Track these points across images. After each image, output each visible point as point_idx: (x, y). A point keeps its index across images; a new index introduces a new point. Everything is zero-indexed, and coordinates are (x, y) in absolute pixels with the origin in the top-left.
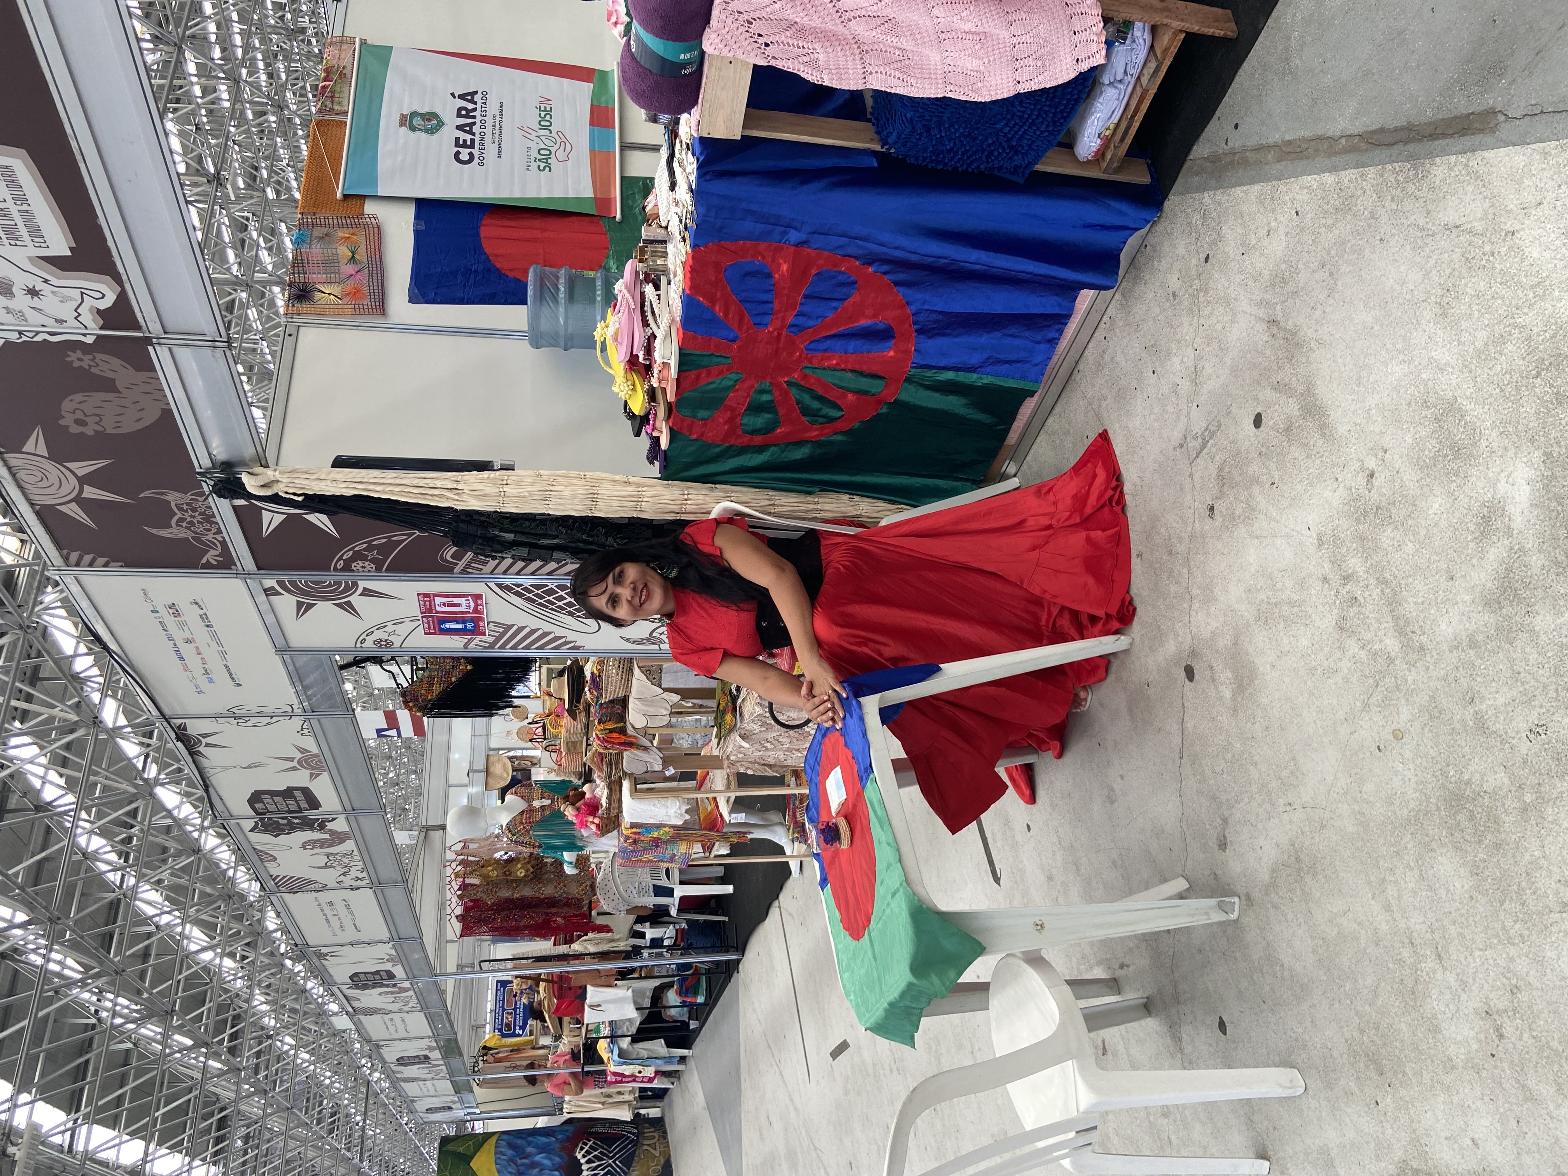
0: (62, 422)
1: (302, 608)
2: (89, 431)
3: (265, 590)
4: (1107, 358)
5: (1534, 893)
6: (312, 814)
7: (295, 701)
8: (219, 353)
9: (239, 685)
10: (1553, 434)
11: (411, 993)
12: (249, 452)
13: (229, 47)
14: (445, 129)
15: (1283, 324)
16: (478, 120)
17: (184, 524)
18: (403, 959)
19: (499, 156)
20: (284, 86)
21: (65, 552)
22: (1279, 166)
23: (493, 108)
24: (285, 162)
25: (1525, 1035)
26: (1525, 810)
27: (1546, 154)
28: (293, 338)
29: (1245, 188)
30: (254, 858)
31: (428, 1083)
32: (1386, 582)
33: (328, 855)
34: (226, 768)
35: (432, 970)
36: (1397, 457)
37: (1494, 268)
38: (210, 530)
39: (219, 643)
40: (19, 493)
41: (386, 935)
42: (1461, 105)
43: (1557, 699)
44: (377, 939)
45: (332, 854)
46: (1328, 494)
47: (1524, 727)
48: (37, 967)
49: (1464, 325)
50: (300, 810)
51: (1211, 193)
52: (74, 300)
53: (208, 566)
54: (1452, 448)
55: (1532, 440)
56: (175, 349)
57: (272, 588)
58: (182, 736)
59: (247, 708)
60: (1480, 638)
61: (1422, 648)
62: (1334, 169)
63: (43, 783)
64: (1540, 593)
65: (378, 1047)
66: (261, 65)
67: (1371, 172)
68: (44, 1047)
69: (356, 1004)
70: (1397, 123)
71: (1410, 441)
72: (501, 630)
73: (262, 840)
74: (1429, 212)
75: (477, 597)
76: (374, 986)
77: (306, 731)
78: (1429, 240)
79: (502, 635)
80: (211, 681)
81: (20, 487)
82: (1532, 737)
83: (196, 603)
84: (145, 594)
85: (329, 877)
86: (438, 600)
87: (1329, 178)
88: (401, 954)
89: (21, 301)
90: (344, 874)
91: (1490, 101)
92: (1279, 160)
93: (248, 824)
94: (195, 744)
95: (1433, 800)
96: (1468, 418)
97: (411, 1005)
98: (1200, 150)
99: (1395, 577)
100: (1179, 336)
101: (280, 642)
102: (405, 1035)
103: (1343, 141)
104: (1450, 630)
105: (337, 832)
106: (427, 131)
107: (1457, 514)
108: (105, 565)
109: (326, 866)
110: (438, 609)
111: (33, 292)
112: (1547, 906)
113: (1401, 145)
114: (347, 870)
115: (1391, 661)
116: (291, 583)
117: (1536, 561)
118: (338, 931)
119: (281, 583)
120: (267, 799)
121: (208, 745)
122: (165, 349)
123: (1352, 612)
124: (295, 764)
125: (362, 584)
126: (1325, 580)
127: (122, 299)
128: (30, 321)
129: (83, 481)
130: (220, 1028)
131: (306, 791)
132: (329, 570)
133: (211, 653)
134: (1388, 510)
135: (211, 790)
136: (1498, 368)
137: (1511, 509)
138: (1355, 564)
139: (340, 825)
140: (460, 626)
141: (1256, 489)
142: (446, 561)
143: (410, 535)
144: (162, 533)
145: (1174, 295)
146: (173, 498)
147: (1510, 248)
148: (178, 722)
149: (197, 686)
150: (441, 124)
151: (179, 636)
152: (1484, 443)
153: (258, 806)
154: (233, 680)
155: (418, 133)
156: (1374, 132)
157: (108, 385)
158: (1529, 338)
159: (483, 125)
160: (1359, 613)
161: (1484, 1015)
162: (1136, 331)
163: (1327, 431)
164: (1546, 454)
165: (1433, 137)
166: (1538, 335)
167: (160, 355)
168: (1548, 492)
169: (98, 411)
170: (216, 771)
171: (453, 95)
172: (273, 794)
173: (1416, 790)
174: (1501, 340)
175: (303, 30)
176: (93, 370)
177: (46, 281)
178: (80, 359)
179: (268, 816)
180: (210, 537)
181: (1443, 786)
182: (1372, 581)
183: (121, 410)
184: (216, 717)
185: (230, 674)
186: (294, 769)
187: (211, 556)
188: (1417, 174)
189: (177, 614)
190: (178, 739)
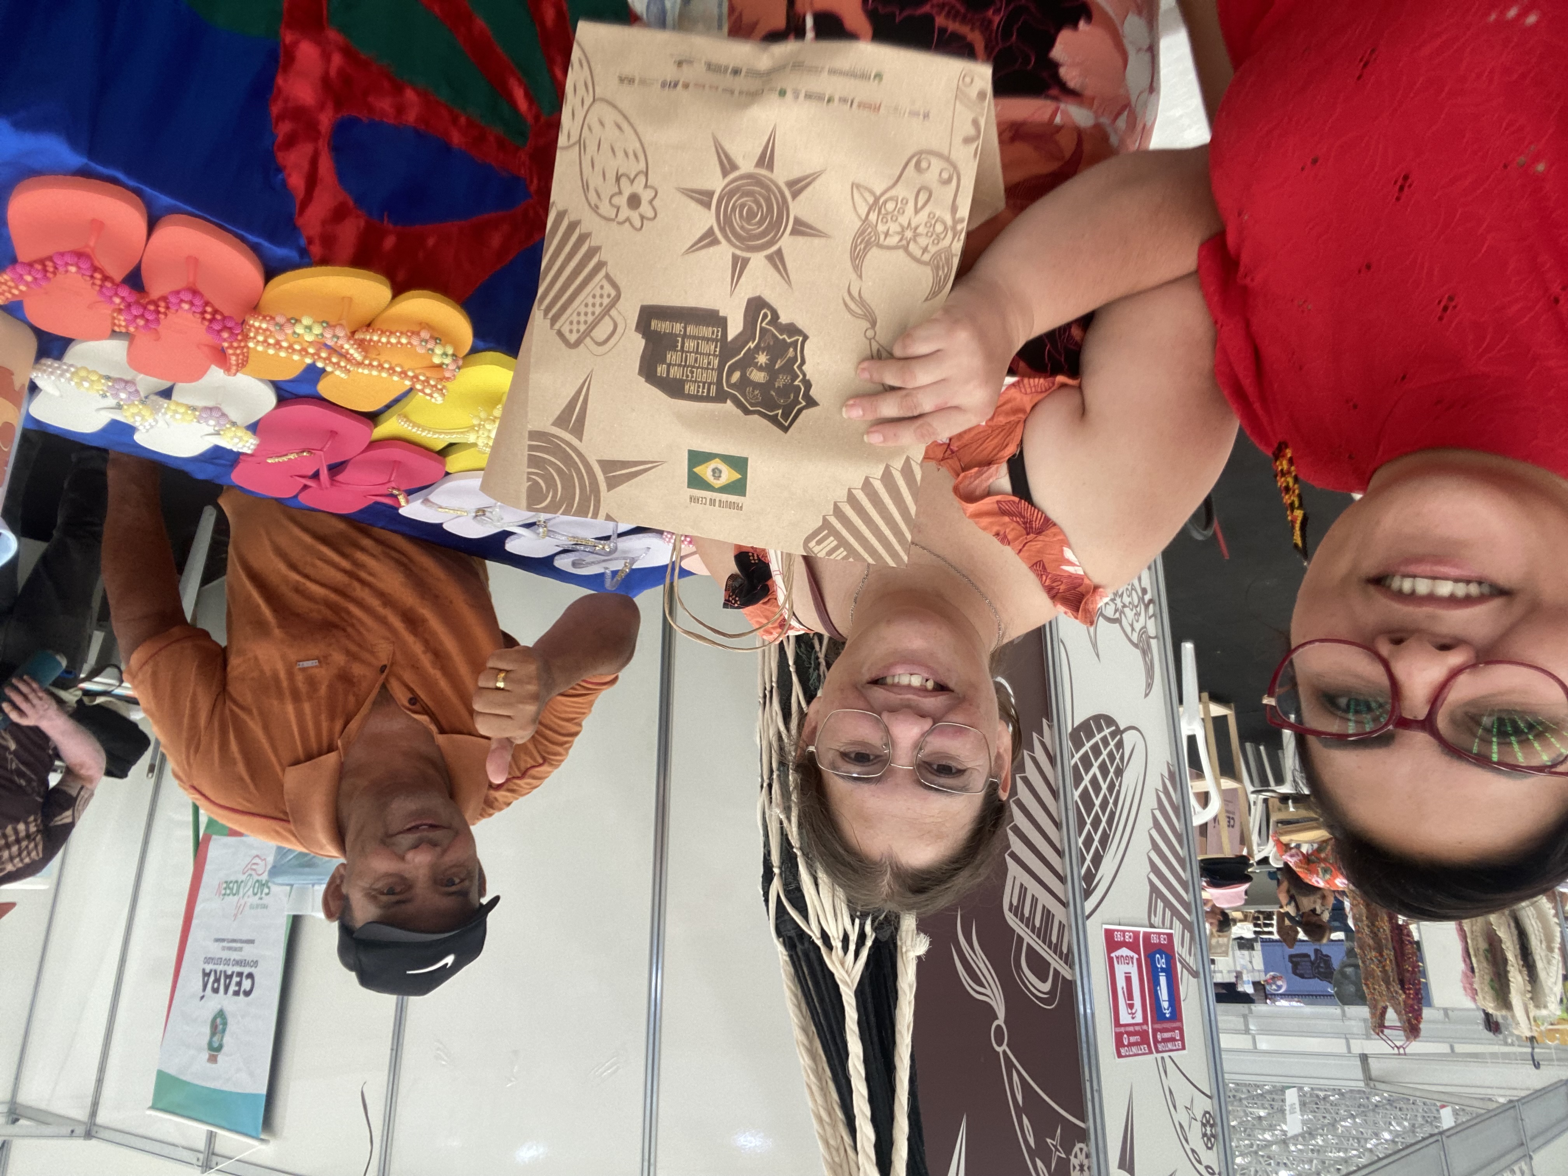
14: (225, 1008)
16: (223, 968)
19: (252, 942)
23: (216, 950)
72: (1160, 905)
75: (1112, 943)
79: (1167, 904)
86: (1125, 1018)
106: (224, 1030)
110: (1139, 1019)
140: (1163, 980)
142: (1052, 992)
150: (221, 1013)
155: (224, 1041)
159: (227, 962)
171: (203, 998)
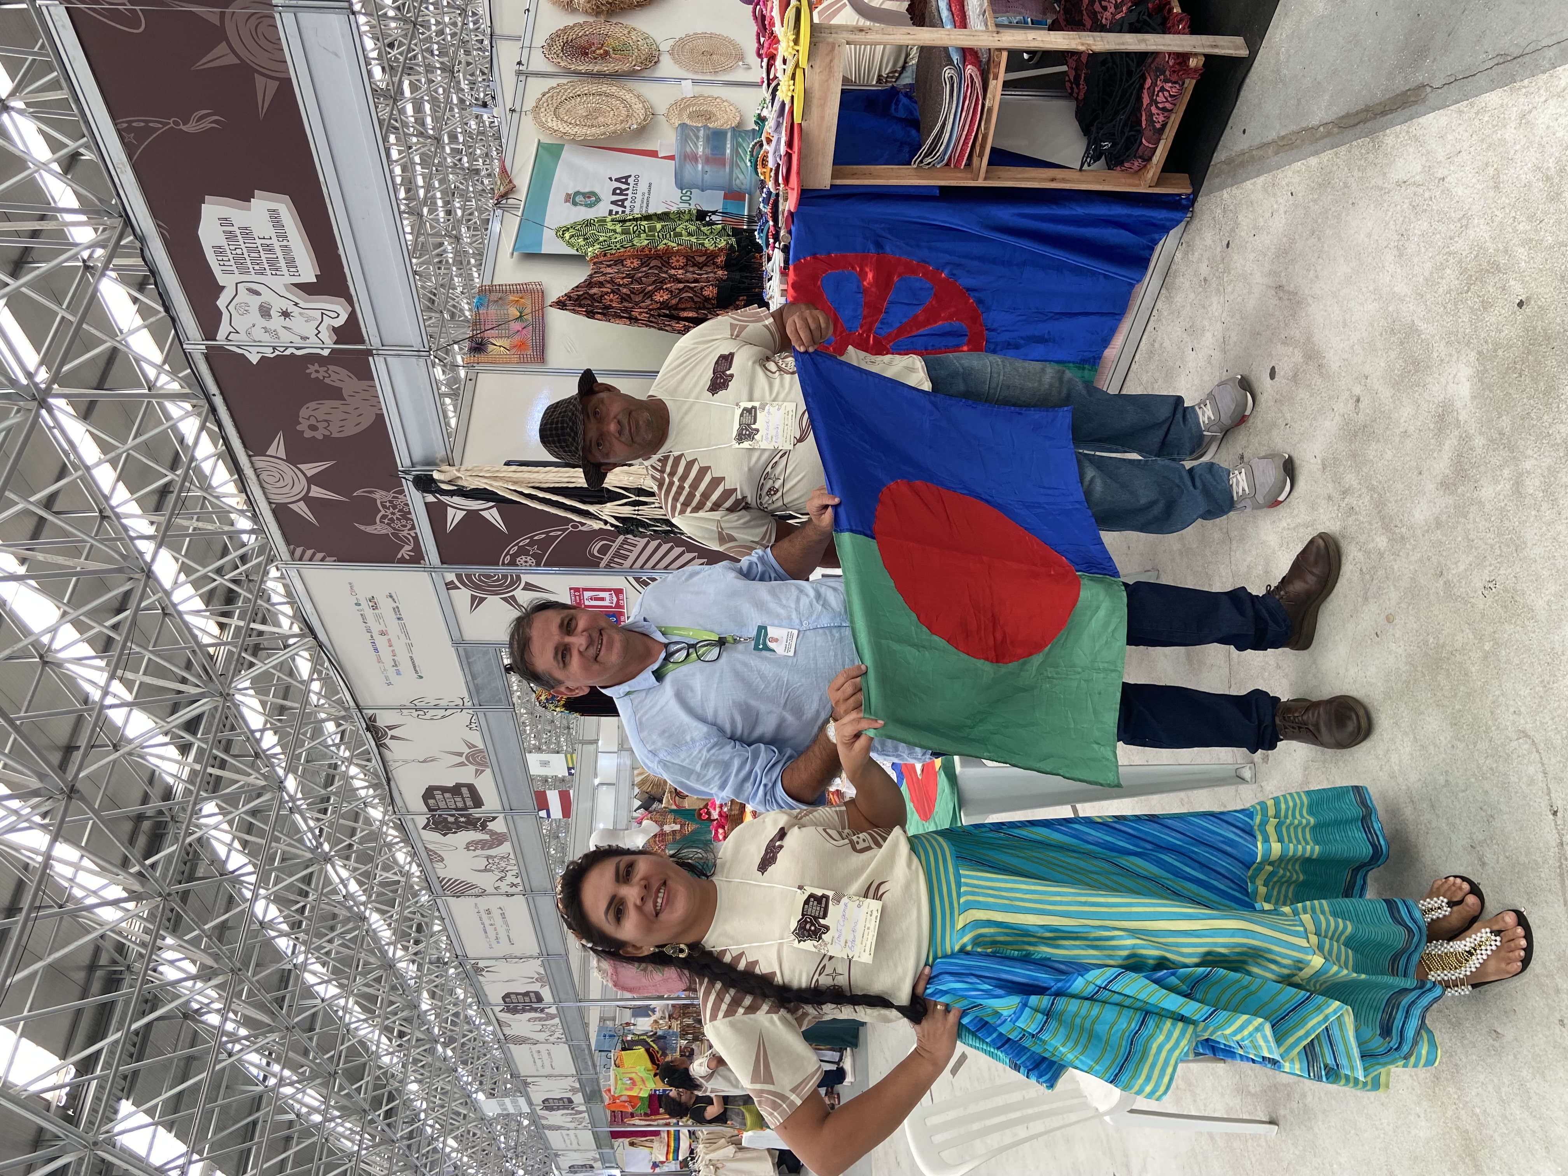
0: (299, 428)
1: (476, 602)
2: (319, 435)
3: (446, 584)
4: (1157, 345)
5: (1498, 728)
6: (476, 813)
7: (466, 695)
8: (422, 361)
9: (421, 677)
10: (1483, 335)
11: (557, 1020)
12: (441, 453)
13: (414, 187)
14: (601, 204)
15: (1286, 288)
16: (629, 197)
17: (386, 521)
18: (551, 978)
20: (459, 222)
21: (292, 547)
22: (1276, 158)
23: (642, 187)
24: (460, 289)
25: (1501, 857)
26: (1485, 658)
27: (1461, 112)
28: (473, 382)
29: (1253, 181)
30: (424, 854)
31: (571, 1132)
32: (1373, 489)
33: (488, 858)
34: (406, 762)
35: (576, 994)
36: (1375, 380)
37: (1432, 210)
38: (405, 526)
39: (407, 635)
40: (261, 492)
41: (535, 951)
42: (1400, 84)
43: (1501, 555)
44: (528, 954)
45: (493, 857)
46: (1327, 424)
47: (1479, 585)
48: (214, 1027)
49: (1416, 260)
50: (466, 808)
51: (1229, 189)
52: (316, 319)
53: (402, 561)
54: (1413, 363)
55: (1468, 344)
56: (389, 359)
57: (452, 582)
58: (372, 727)
59: (426, 700)
60: (1444, 518)
61: (1402, 538)
62: (1316, 153)
63: (229, 851)
64: (1482, 469)
65: (526, 1084)
66: (440, 203)
67: (1343, 150)
68: (219, 1102)
69: (507, 1031)
70: (1358, 108)
71: (1383, 365)
73: (432, 837)
74: (1385, 174)
75: (618, 592)
76: (524, 1011)
77: (473, 725)
78: (1386, 197)
80: (398, 673)
81: (262, 487)
82: (1486, 593)
83: (391, 596)
84: (352, 587)
85: (487, 881)
86: (587, 594)
87: (1313, 161)
88: (549, 972)
89: (277, 322)
90: (501, 879)
91: (1421, 77)
92: (1276, 154)
93: (422, 821)
94: (382, 736)
95: (1419, 668)
96: (1423, 336)
97: (557, 1035)
98: (1220, 156)
99: (1380, 482)
100: (1210, 315)
101: (456, 635)
102: (551, 1072)
103: (1321, 129)
104: (1422, 518)
105: (496, 833)
106: (586, 206)
107: (1421, 418)
108: (322, 560)
109: (486, 870)
111: (286, 314)
112: (1507, 737)
113: (1361, 125)
114: (503, 874)
115: (1381, 555)
116: (468, 576)
117: (1479, 442)
118: (494, 944)
119: (459, 576)
120: (438, 795)
121: (393, 737)
122: (382, 359)
123: (1350, 521)
124: (463, 759)
125: (525, 578)
126: (1330, 498)
127: (353, 317)
128: (282, 340)
129: (311, 480)
130: (376, 1103)
131: (471, 788)
132: (498, 564)
133: (400, 646)
134: (1372, 427)
135: (392, 783)
136: (1441, 290)
137: (1458, 404)
138: (1351, 479)
139: (498, 826)
141: (1275, 432)
142: (593, 555)
143: (564, 530)
144: (369, 529)
145: (1205, 280)
146: (379, 496)
147: (1443, 192)
148: (370, 712)
149: (387, 678)
150: (598, 200)
151: (376, 628)
152: (1435, 355)
153: (431, 802)
154: (416, 672)
155: (579, 207)
156: (1343, 117)
157: (336, 393)
158: (1460, 262)
159: (634, 200)
160: (1357, 520)
161: (1469, 849)
162: (1178, 317)
163: (1324, 371)
164: (1480, 353)
165: (1384, 113)
166: (1466, 257)
167: (377, 365)
168: (1483, 384)
169: (327, 417)
170: (397, 764)
171: (611, 179)
172: (444, 790)
173: (1406, 663)
174: (1441, 267)
175: (477, 172)
176: (327, 381)
177: (296, 304)
178: (317, 371)
179: (438, 812)
180: (405, 533)
181: (1426, 654)
182: (1364, 490)
183: (345, 416)
184: (401, 708)
185: (415, 667)
186: (462, 764)
187: (406, 551)
188: (1374, 146)
189: (375, 607)
190: (368, 729)
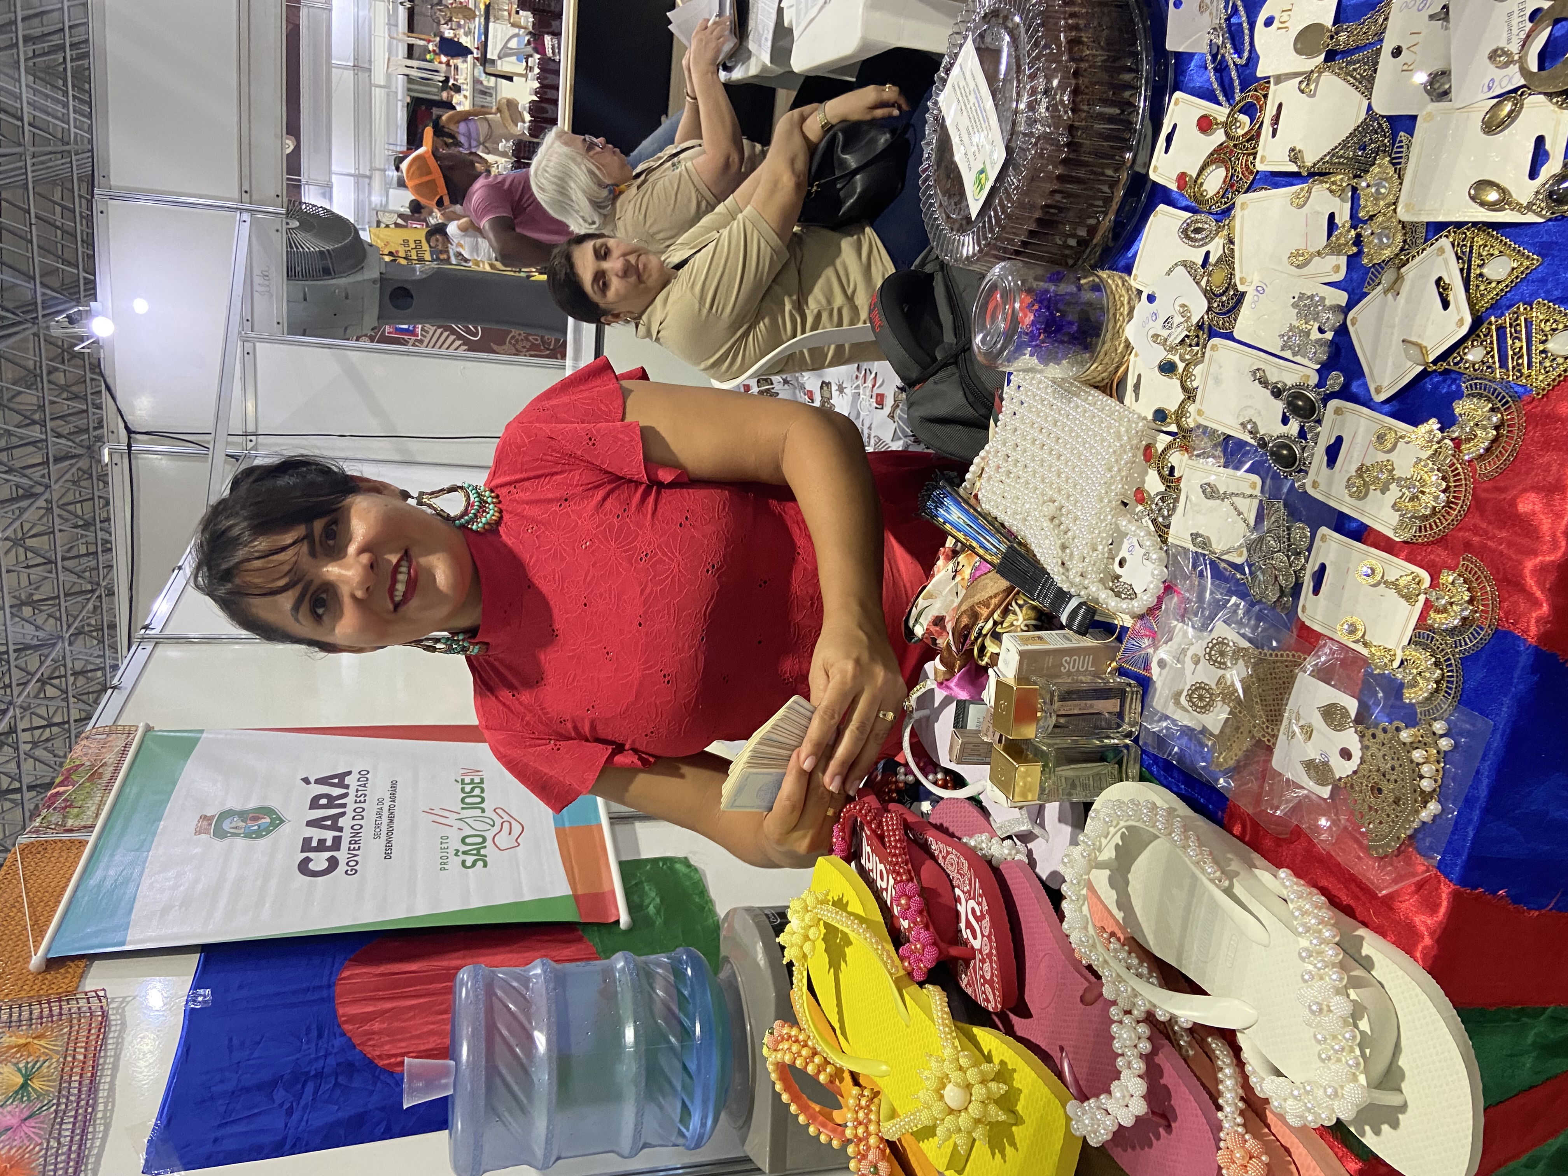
14: (285, 829)
19: (388, 855)
23: (378, 789)
106: (248, 836)
150: (278, 822)
155: (230, 840)
171: (306, 781)
